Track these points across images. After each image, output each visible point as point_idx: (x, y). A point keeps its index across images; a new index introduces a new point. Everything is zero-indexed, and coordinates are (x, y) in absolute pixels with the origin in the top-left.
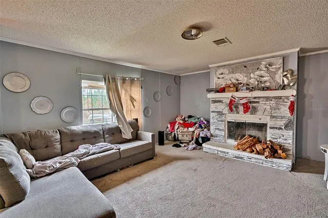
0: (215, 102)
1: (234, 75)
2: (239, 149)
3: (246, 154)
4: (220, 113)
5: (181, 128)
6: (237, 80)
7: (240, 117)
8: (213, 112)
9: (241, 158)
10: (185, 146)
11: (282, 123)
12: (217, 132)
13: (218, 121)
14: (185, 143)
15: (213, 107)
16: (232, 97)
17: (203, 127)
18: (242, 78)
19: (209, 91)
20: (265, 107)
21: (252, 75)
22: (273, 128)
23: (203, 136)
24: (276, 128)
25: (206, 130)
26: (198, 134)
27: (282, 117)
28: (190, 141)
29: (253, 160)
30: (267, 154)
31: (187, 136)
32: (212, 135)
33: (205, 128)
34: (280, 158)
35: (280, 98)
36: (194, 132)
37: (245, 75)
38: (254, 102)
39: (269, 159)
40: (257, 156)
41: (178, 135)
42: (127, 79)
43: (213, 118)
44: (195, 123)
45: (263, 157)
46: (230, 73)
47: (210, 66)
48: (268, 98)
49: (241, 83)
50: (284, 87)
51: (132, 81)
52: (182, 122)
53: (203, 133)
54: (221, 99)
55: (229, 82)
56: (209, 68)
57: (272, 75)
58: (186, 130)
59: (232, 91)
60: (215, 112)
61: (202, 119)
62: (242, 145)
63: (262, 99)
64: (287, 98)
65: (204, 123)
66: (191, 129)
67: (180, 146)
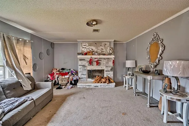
0: (81, 60)
1: (91, 47)
2: (95, 83)
3: (99, 84)
4: (84, 66)
5: (60, 77)
6: (92, 50)
7: (94, 67)
8: (80, 65)
9: (97, 86)
10: (65, 87)
11: (109, 69)
12: (83, 76)
13: (83, 70)
14: (64, 85)
15: (80, 63)
16: (91, 57)
17: (74, 74)
18: (94, 49)
19: (79, 54)
20: (104, 62)
21: (99, 48)
22: (107, 71)
23: (75, 79)
24: (108, 71)
25: (76, 76)
26: (72, 79)
27: (110, 66)
28: (67, 84)
29: (102, 86)
30: (107, 82)
31: (65, 81)
32: (80, 78)
33: (75, 74)
34: (112, 83)
35: (109, 58)
36: (69, 78)
37: (96, 48)
38: (99, 60)
39: (108, 84)
40: (104, 84)
41: (58, 81)
42: (21, 40)
43: (80, 69)
44: (69, 73)
45: (106, 84)
46: (89, 46)
47: (78, 40)
48: (104, 59)
49: (94, 51)
50: (110, 54)
51: (25, 42)
52: (58, 73)
53: (75, 78)
54: (84, 59)
55: (88, 50)
56: (77, 41)
57: (106, 49)
58: (63, 77)
59: (91, 55)
60: (81, 65)
61: (72, 70)
62: (96, 80)
63: (102, 59)
64: (111, 58)
65: (74, 72)
66: (67, 76)
67: (62, 88)
